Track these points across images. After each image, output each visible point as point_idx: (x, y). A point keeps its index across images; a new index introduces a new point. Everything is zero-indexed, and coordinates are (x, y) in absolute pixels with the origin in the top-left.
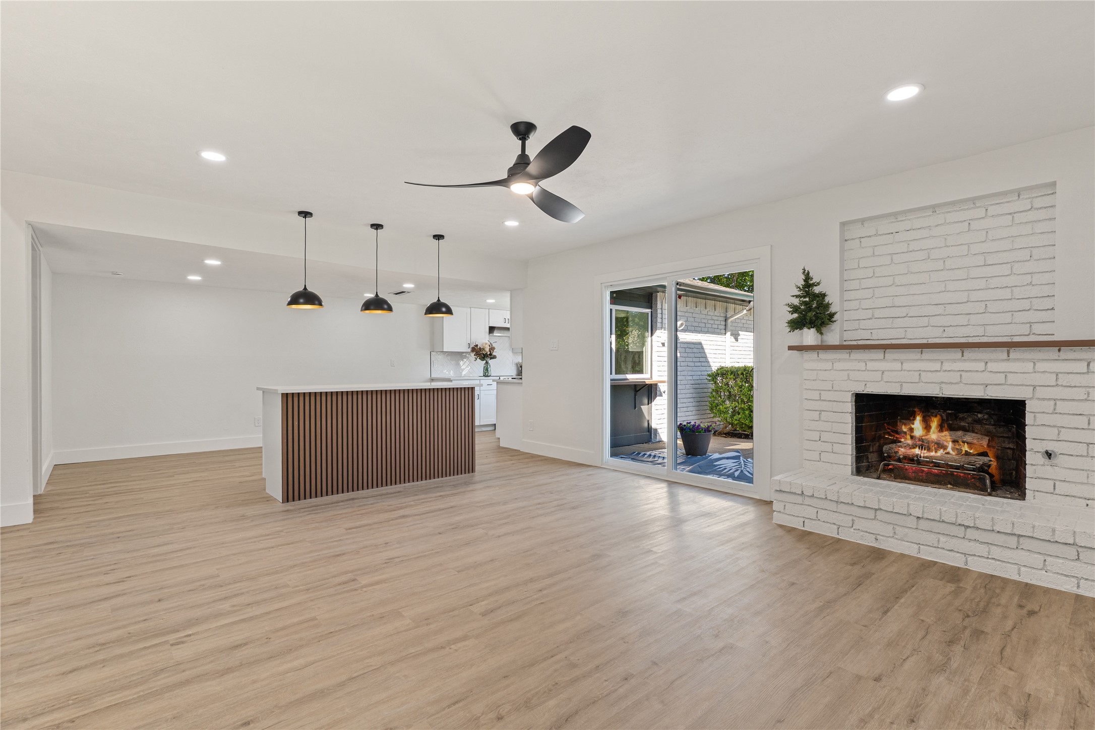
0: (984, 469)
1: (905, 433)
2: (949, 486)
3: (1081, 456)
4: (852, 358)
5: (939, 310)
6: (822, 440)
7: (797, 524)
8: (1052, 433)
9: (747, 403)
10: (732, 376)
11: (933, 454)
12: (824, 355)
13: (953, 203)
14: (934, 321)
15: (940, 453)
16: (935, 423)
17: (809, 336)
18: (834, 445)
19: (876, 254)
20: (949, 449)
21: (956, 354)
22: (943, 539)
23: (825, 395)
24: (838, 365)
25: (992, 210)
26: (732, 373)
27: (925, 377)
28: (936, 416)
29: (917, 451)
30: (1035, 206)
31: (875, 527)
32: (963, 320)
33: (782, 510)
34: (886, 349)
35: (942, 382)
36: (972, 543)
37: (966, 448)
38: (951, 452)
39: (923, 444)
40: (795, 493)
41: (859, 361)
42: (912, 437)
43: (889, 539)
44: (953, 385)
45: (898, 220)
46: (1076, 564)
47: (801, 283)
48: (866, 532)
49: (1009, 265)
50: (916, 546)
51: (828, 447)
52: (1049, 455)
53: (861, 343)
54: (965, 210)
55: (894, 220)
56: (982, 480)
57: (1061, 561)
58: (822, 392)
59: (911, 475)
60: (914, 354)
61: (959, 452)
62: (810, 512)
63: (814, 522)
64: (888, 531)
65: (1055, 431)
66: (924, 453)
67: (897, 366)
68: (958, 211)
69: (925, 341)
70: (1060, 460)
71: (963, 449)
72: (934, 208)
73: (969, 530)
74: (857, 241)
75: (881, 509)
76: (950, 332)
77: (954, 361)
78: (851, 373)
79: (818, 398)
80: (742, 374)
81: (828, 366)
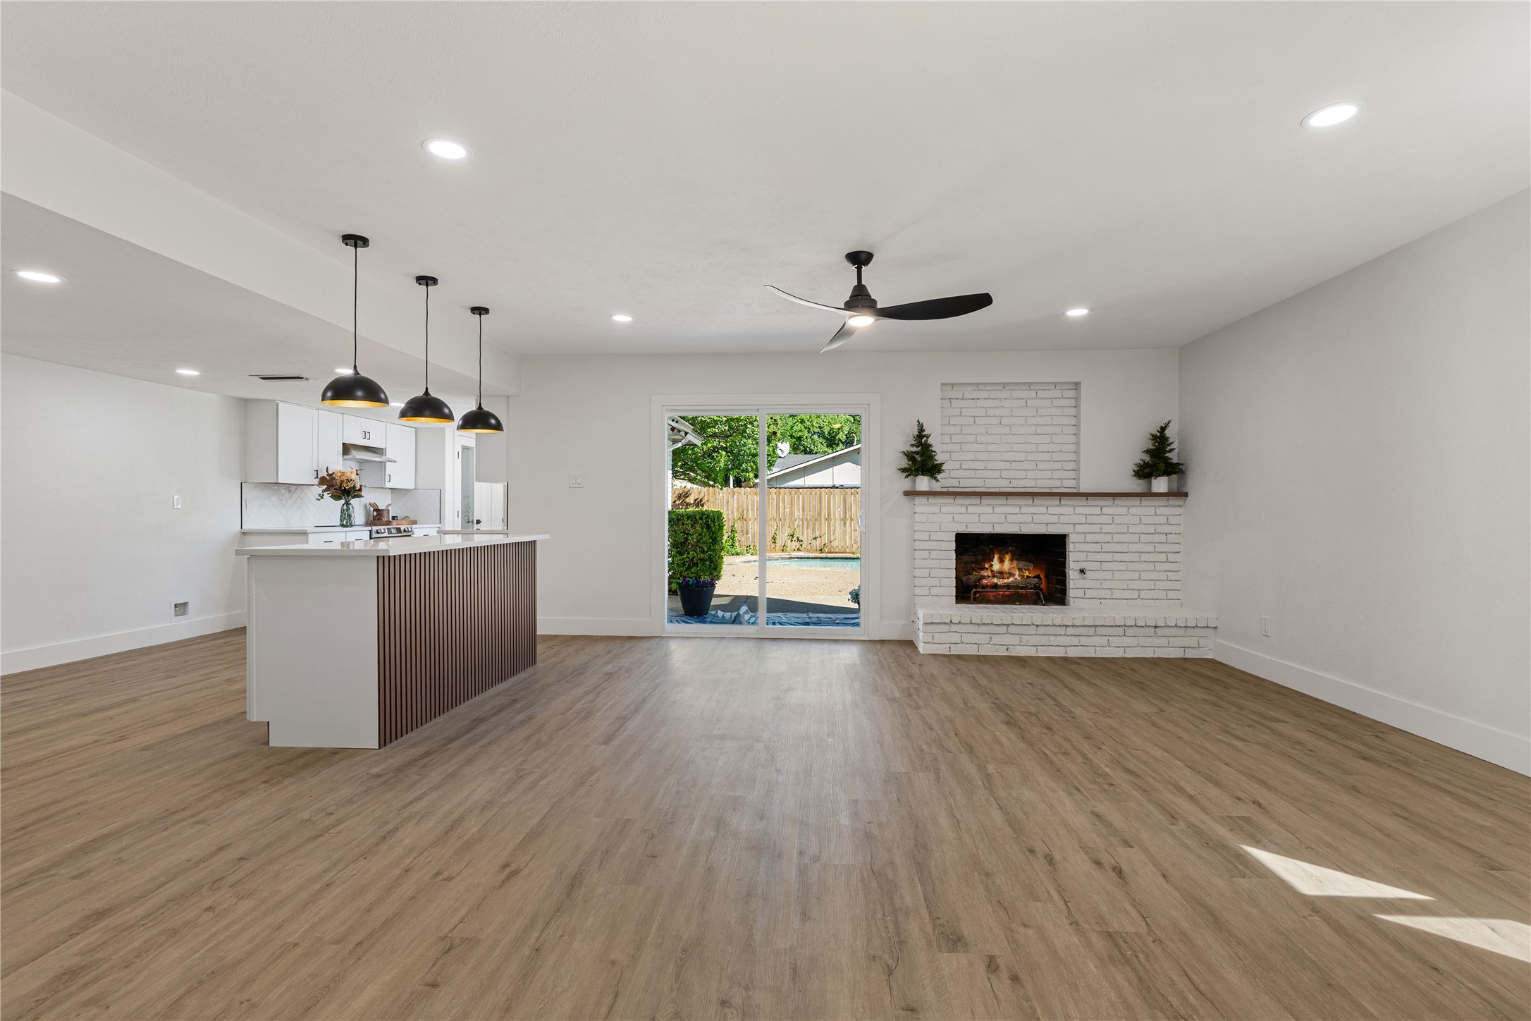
0: (1037, 588)
1: (987, 569)
2: (1018, 603)
3: (1098, 570)
4: (956, 502)
5: (1007, 465)
6: (931, 576)
7: (943, 650)
8: (1082, 556)
9: (707, 552)
10: (689, 521)
11: (1006, 581)
12: (933, 500)
13: (1017, 384)
14: (1005, 474)
15: (1011, 579)
16: (1008, 557)
17: (923, 483)
18: (942, 579)
19: (963, 414)
20: (1017, 576)
21: (1028, 501)
22: (1052, 638)
23: (934, 536)
24: (944, 509)
25: (1040, 394)
26: (688, 518)
27: (1010, 518)
28: (1007, 553)
29: (995, 580)
30: (1065, 396)
31: (1007, 639)
32: (1023, 475)
33: (931, 641)
34: (982, 496)
35: (1021, 523)
36: (1069, 637)
37: (1027, 573)
38: (1018, 578)
39: (1001, 574)
40: (945, 623)
41: (962, 505)
42: (992, 571)
43: (1017, 647)
44: (1027, 525)
45: (980, 388)
46: (1124, 638)
47: (916, 433)
48: (1000, 645)
49: (1049, 436)
50: (1035, 648)
51: (936, 582)
52: (1082, 571)
53: (950, 490)
54: (1024, 390)
55: (976, 389)
56: (1038, 595)
57: (1116, 638)
58: (932, 534)
59: (992, 598)
60: (1001, 501)
61: (1023, 576)
62: (956, 638)
63: (958, 645)
64: (1016, 640)
65: (1085, 554)
66: (1001, 582)
67: (990, 510)
68: (1019, 390)
69: (997, 490)
70: (1088, 574)
71: (1025, 575)
72: (1004, 385)
73: (1068, 628)
74: (948, 401)
75: (1013, 624)
76: (1015, 483)
77: (1028, 506)
78: (956, 516)
79: (928, 539)
80: (701, 518)
81: (936, 509)
